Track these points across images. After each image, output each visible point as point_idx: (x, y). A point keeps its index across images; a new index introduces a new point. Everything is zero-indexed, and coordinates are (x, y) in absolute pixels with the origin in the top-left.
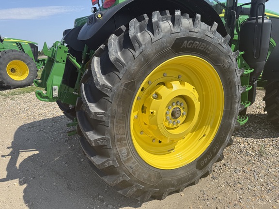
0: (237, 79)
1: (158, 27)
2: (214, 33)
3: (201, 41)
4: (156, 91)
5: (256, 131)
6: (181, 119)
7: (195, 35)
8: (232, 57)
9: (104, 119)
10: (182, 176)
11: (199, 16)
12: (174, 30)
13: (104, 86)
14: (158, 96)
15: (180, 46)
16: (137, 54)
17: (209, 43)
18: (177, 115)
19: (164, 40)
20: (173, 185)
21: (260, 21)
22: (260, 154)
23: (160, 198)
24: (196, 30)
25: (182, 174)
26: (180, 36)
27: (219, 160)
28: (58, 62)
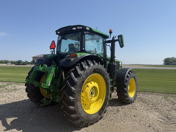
0: (109, 82)
1: (90, 65)
2: (103, 68)
3: (100, 70)
4: (87, 84)
5: (115, 104)
6: (94, 95)
7: (99, 68)
8: (108, 75)
9: (75, 92)
10: (94, 117)
11: (99, 63)
12: (94, 66)
13: (76, 81)
14: (88, 86)
15: (95, 71)
16: (85, 72)
17: (102, 71)
18: (93, 94)
19: (92, 69)
20: (92, 121)
21: (114, 64)
22: (118, 111)
23: (87, 127)
24: (99, 67)
25: (94, 116)
26: (95, 68)
27: (105, 112)
28: (51, 73)
